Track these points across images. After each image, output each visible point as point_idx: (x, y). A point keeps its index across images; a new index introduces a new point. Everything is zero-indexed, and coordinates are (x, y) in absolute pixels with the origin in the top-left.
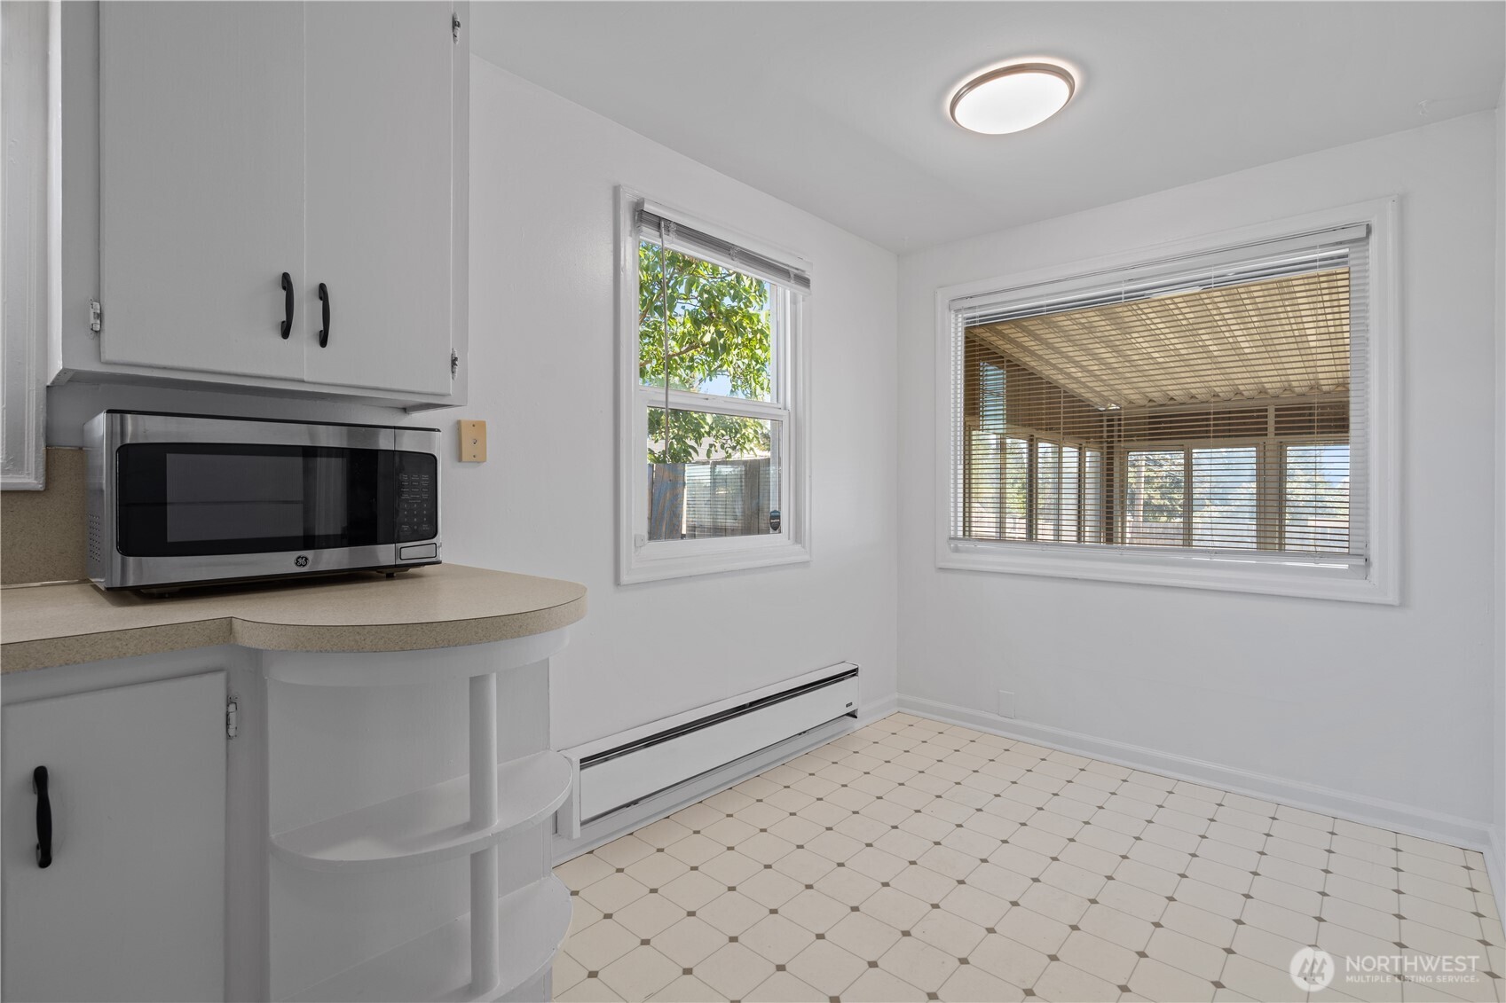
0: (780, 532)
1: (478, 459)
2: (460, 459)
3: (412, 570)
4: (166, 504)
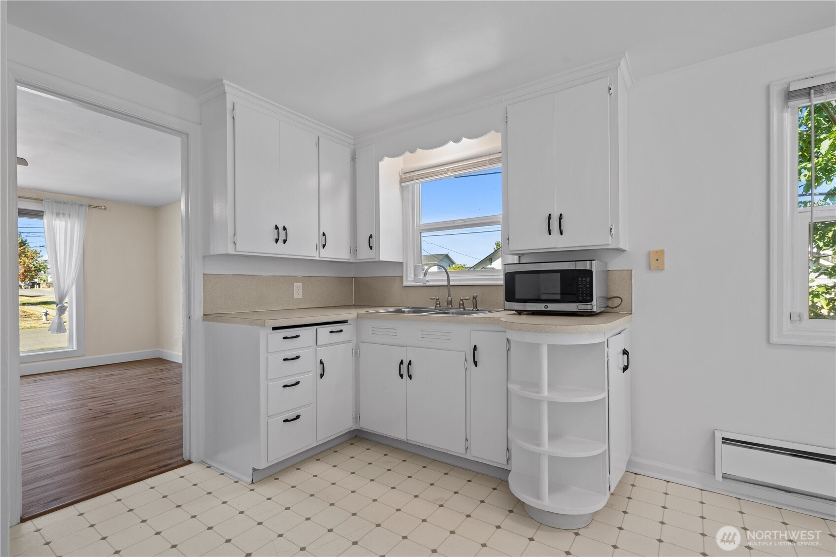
1: (660, 269)
2: (650, 269)
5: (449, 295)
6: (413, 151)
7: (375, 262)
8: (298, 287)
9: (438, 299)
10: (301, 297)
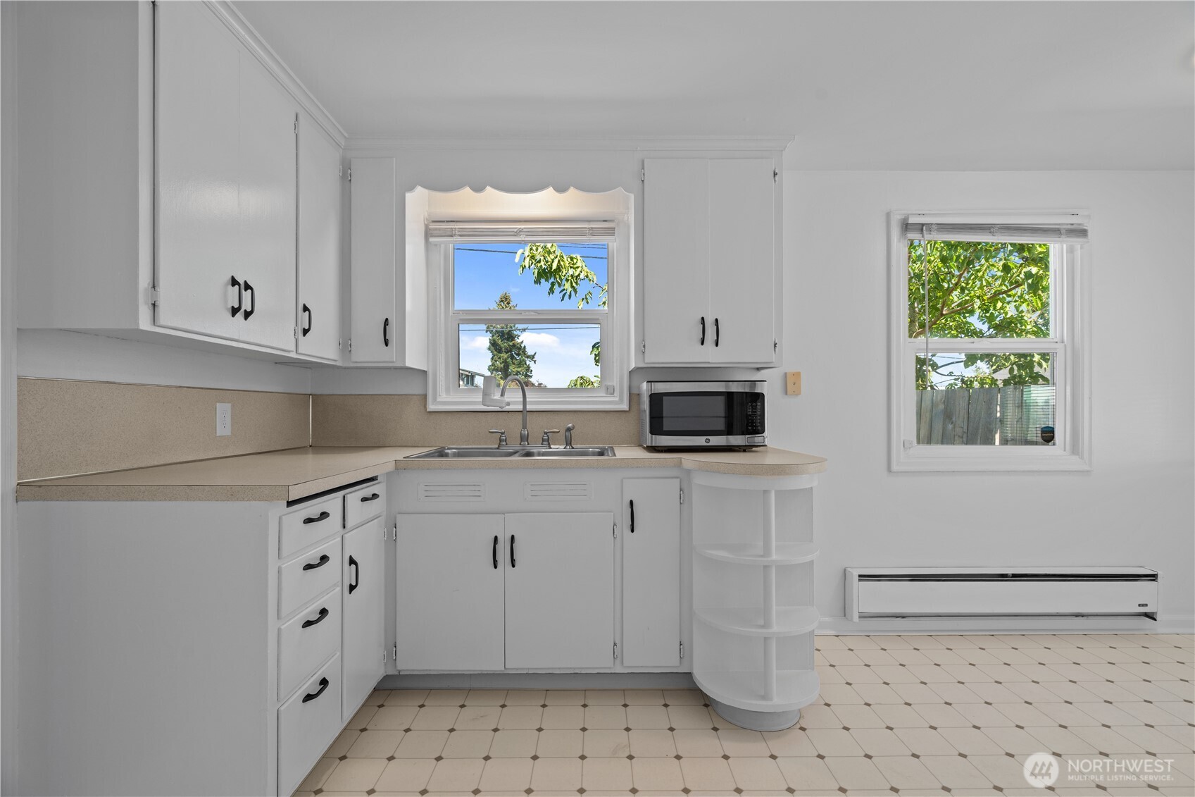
0: (1054, 445)
1: (797, 393)
2: (786, 394)
3: (754, 449)
4: (663, 417)
5: (524, 427)
6: (478, 189)
7: (396, 368)
8: (223, 411)
9: (502, 433)
10: (229, 434)
